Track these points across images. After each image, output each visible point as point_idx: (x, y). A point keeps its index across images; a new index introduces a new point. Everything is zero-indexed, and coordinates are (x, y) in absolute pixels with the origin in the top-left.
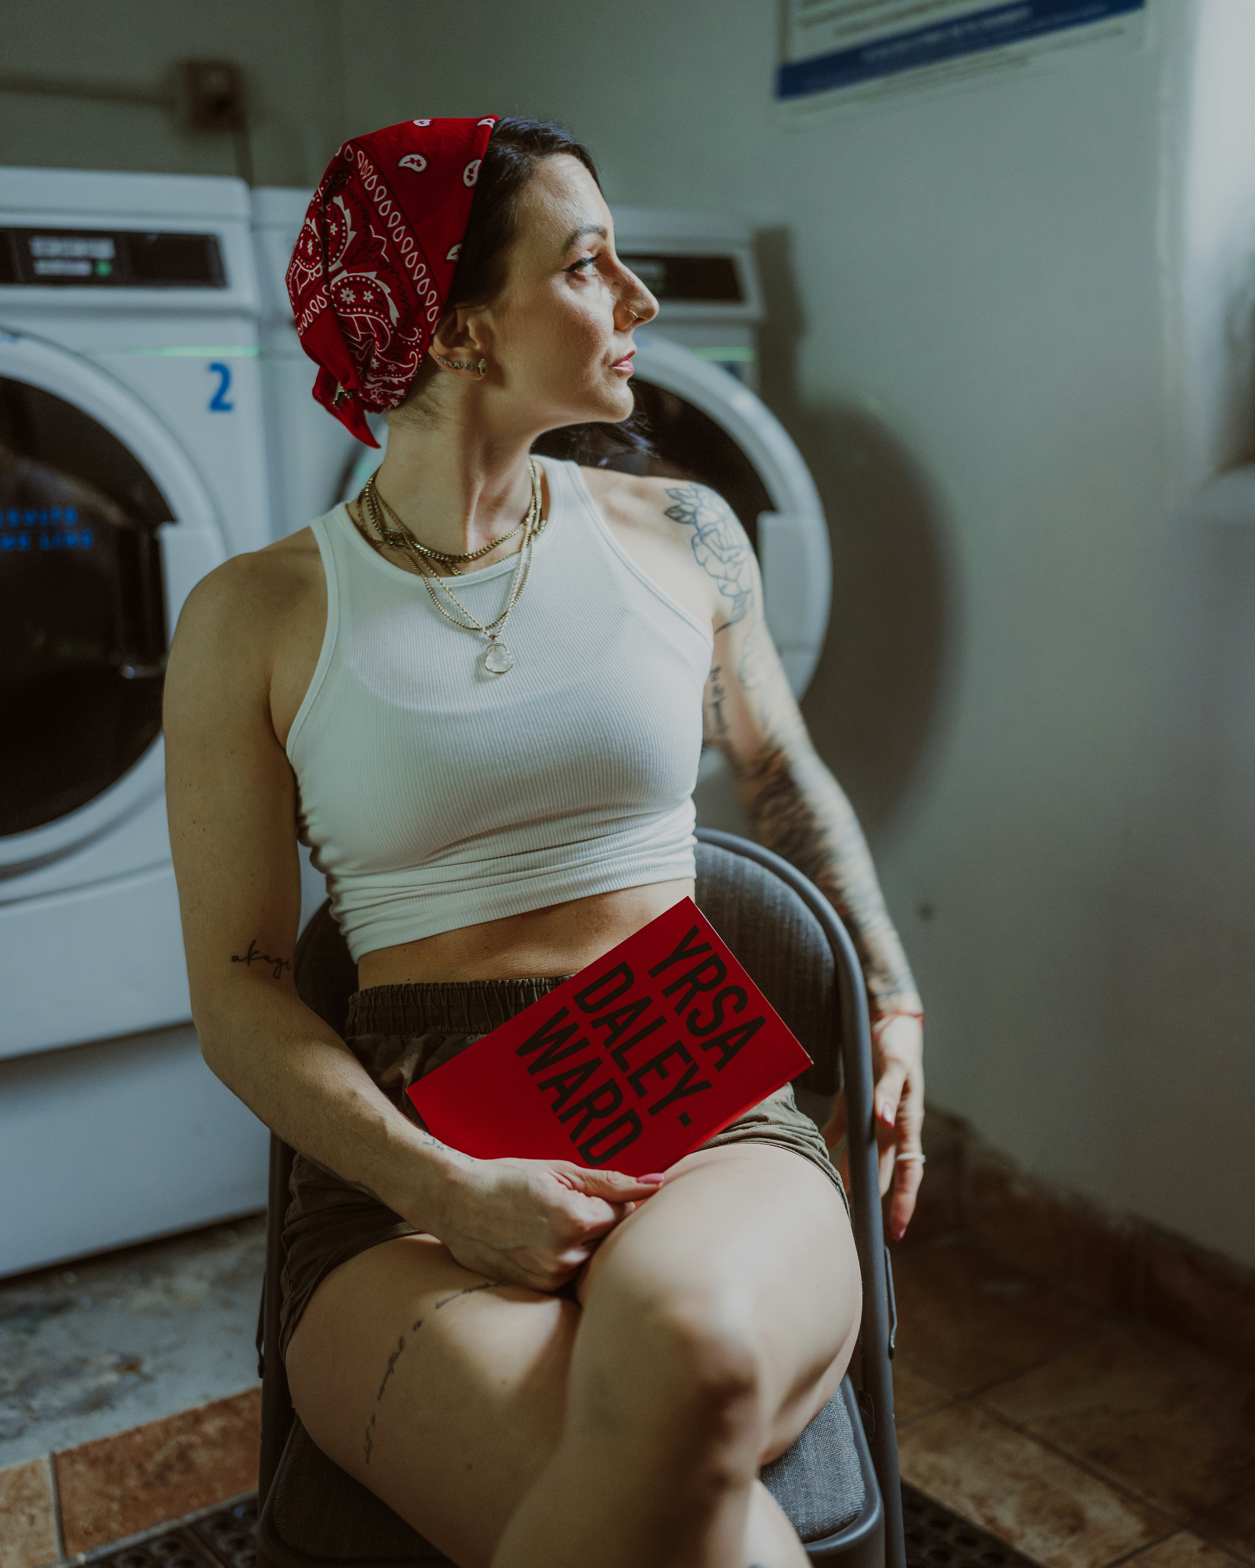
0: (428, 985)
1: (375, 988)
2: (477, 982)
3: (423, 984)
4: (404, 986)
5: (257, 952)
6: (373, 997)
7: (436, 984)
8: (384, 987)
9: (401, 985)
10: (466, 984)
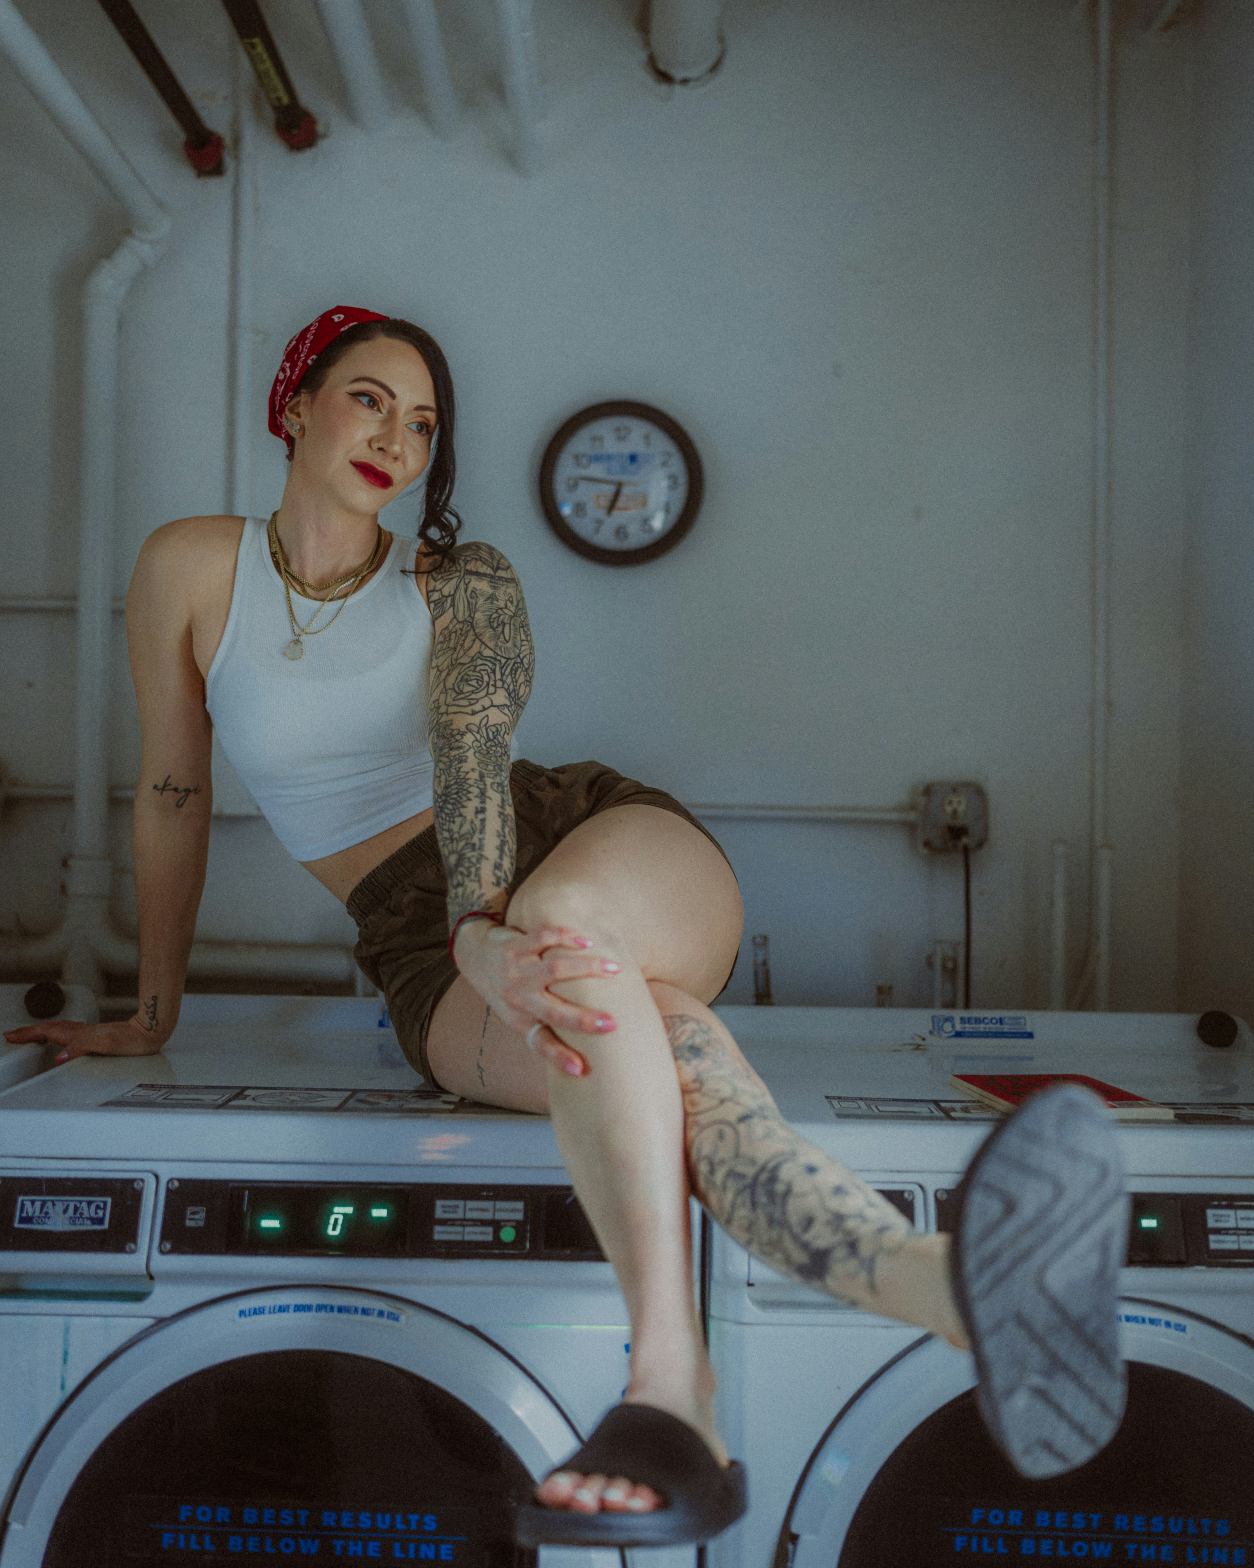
0: (374, 871)
1: (349, 897)
2: (399, 850)
3: (370, 873)
4: (361, 882)
5: (169, 785)
6: (352, 902)
7: (377, 868)
8: (353, 892)
9: (360, 883)
10: (393, 855)
